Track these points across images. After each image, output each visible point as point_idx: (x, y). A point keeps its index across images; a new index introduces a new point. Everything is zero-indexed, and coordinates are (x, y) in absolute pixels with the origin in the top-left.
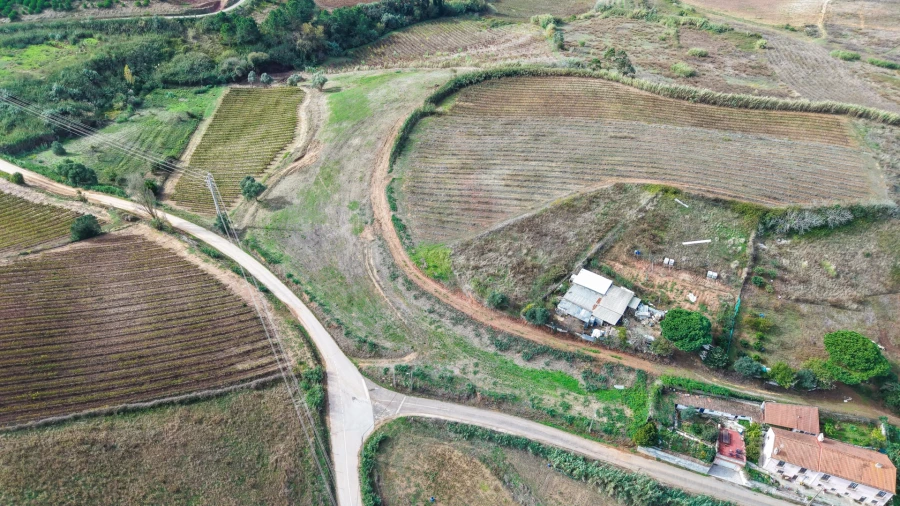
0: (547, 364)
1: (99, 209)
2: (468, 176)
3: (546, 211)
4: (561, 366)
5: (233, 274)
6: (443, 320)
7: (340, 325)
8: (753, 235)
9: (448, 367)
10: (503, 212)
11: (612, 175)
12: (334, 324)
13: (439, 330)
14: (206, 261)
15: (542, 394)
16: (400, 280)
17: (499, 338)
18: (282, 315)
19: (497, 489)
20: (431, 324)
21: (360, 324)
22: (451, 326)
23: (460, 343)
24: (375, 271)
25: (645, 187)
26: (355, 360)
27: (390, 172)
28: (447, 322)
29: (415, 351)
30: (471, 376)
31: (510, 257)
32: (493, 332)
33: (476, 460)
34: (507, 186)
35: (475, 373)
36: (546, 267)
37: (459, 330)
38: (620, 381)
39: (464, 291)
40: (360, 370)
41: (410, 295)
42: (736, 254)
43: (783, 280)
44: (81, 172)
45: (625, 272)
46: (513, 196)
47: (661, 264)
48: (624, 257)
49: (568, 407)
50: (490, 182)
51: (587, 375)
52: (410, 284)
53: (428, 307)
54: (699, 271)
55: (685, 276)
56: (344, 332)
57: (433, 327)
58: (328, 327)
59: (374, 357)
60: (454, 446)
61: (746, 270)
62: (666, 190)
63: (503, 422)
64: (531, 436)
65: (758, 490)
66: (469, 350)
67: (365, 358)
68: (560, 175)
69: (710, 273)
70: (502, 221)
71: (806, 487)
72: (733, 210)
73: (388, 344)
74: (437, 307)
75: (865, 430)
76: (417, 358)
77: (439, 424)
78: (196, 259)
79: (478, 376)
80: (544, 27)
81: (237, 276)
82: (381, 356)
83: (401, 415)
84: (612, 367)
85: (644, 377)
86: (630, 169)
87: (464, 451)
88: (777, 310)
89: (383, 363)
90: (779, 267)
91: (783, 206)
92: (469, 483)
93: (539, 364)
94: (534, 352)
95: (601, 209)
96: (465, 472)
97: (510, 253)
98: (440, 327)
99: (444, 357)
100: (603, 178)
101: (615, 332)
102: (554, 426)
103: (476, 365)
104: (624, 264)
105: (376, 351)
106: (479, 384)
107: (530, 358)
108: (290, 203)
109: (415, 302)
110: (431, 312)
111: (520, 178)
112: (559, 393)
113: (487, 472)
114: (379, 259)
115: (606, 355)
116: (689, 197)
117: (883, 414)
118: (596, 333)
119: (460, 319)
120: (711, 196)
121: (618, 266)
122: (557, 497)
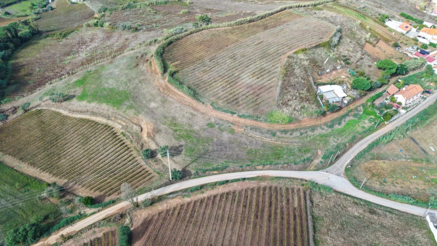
0: (345, 121)
1: (91, 232)
2: (237, 85)
3: (283, 77)
4: (348, 119)
5: (222, 186)
6: (308, 134)
7: (288, 163)
8: (332, 51)
9: (331, 145)
10: (271, 87)
11: (281, 55)
12: (286, 165)
13: (312, 137)
14: (203, 193)
15: (356, 130)
16: (278, 134)
17: (329, 124)
18: (266, 180)
19: (384, 163)
20: (307, 138)
21: (292, 157)
22: (313, 133)
23: (322, 136)
24: (264, 138)
25: (296, 53)
26: (308, 169)
27: (203, 103)
28: (310, 133)
29: (317, 149)
30: (339, 142)
31: (295, 99)
32: (325, 124)
33: (371, 161)
34: (258, 78)
35: (338, 139)
36: (308, 94)
37: (317, 132)
38: (360, 111)
39: (301, 119)
40: (314, 170)
41: (288, 135)
42: (336, 58)
43: (348, 59)
44: (36, 229)
45: (323, 81)
46: (265, 80)
47: (327, 73)
48: (318, 77)
49: (364, 127)
50: (249, 81)
51: (355, 116)
52: (285, 132)
53: (298, 134)
54: (335, 69)
55: (334, 72)
56: (293, 164)
57: (309, 138)
58: (283, 168)
59: (311, 163)
60: (363, 163)
61: (342, 61)
62: (303, 50)
63: (361, 145)
64: (370, 142)
65: (407, 112)
66: (327, 136)
67: (309, 166)
68: (267, 64)
69: (338, 68)
70: (276, 90)
71: (410, 103)
72: (321, 47)
73: (309, 155)
74: (302, 131)
75: (398, 83)
76: (322, 151)
77: (352, 161)
78: (199, 196)
79: (340, 139)
80: (102, 26)
81: (225, 185)
82: (312, 161)
83: (344, 169)
84: (356, 109)
85: (363, 105)
86: (282, 50)
87: (366, 161)
88: (357, 68)
89: (316, 161)
90: (344, 56)
91: (328, 39)
92: (380, 168)
93: (343, 124)
94: (339, 121)
95: (296, 67)
96: (374, 166)
97: (294, 98)
98: (310, 137)
99: (325, 143)
100: (280, 57)
101: (349, 98)
102: (368, 135)
103: (334, 137)
104: (320, 79)
105: (310, 160)
106: (343, 141)
107: (340, 124)
108: (181, 146)
109: (292, 136)
110: (302, 134)
111: (257, 73)
112: (357, 126)
113: (376, 161)
114: (258, 134)
115: (352, 107)
116: (310, 49)
117: (397, 77)
118: (346, 102)
119: (313, 128)
120: (314, 45)
121: (320, 81)
122: (392, 151)
